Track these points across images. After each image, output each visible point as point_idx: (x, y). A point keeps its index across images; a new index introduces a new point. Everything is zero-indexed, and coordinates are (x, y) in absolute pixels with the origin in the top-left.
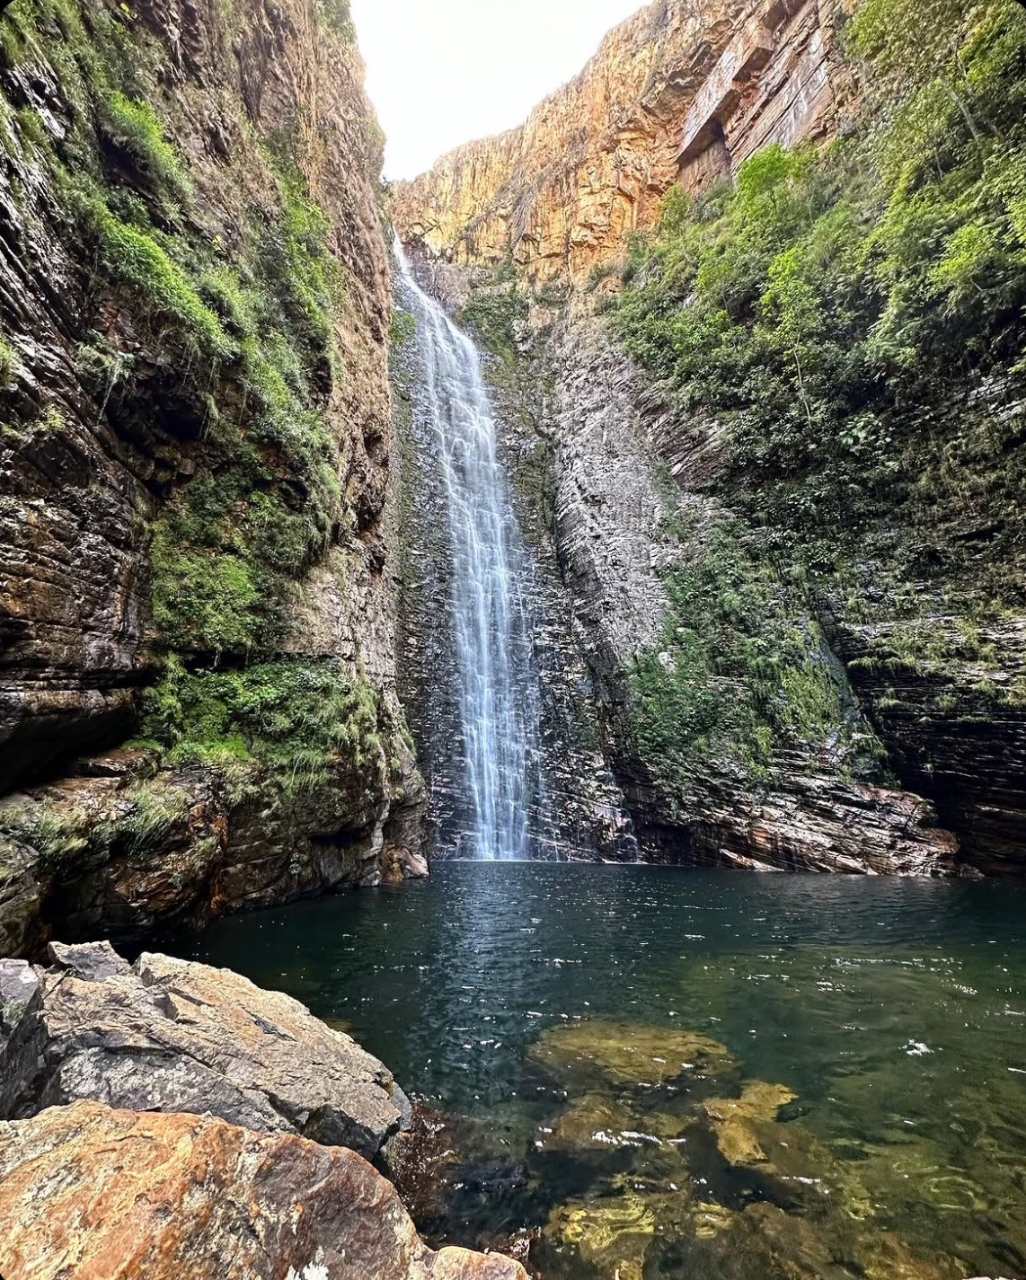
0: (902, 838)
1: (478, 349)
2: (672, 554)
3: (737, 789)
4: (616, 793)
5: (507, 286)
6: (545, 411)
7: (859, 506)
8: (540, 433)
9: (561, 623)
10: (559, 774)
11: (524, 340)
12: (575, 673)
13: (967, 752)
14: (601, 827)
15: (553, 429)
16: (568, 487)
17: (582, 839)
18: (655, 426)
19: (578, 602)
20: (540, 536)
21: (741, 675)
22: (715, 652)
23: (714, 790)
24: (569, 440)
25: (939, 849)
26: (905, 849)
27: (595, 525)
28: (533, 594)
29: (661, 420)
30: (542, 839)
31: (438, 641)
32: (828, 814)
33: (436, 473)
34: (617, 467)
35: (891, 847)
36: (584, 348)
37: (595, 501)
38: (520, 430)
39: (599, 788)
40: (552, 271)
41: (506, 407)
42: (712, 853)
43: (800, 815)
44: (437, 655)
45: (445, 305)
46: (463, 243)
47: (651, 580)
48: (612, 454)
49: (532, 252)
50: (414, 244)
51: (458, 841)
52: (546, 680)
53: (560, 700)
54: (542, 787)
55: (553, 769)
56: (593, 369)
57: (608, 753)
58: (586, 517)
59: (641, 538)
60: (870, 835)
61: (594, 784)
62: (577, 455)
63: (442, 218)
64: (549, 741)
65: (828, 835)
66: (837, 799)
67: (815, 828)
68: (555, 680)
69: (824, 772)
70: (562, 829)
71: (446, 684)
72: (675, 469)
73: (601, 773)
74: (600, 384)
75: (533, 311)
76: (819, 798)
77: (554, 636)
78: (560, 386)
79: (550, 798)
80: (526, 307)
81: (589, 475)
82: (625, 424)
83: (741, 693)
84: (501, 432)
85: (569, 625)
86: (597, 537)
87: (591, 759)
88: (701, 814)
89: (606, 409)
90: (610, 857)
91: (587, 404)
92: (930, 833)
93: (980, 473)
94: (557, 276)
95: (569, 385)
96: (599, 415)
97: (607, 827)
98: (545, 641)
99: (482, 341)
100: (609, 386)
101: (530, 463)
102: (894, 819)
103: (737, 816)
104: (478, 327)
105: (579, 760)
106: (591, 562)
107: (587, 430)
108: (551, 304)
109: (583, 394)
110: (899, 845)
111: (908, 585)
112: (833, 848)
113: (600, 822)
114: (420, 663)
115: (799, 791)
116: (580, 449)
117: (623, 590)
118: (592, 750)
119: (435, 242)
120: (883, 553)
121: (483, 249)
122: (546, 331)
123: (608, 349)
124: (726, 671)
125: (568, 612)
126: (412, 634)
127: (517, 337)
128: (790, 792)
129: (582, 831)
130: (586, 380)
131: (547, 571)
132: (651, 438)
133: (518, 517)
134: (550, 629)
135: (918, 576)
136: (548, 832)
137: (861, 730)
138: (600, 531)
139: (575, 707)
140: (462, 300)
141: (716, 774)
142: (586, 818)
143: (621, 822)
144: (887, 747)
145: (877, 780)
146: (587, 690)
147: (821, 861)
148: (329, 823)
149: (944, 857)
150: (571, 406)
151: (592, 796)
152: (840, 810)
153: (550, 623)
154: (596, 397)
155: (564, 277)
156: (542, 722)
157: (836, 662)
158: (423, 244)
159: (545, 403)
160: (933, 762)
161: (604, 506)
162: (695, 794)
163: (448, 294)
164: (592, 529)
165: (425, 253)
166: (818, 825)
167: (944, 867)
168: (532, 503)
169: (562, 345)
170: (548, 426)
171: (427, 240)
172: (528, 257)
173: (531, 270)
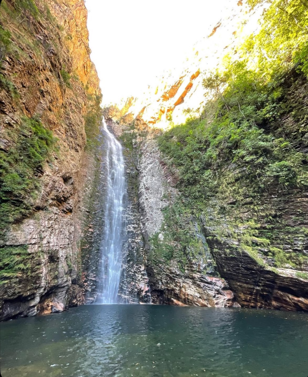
0: (218, 294)
1: (122, 146)
2: (165, 204)
3: (177, 277)
4: (147, 279)
5: (132, 131)
6: (139, 163)
7: (208, 194)
8: (137, 169)
9: (137, 224)
10: (130, 273)
11: (135, 144)
12: (138, 240)
13: (233, 266)
14: (140, 291)
15: (140, 168)
16: (142, 185)
17: (135, 295)
18: (164, 169)
19: (142, 218)
20: (134, 198)
21: (180, 241)
22: (174, 234)
23: (170, 278)
24: (143, 171)
25: (227, 297)
26: (218, 297)
27: (146, 196)
28: (129, 215)
29: (166, 167)
30: (123, 295)
31: (99, 230)
32: (199, 286)
33: (105, 180)
34: (154, 179)
35: (214, 297)
36: (149, 147)
37: (147, 189)
38: (131, 168)
39: (141, 277)
40: (144, 128)
41: (128, 162)
42: (169, 300)
43: (193, 286)
44: (98, 234)
45: (115, 135)
46: (122, 120)
47: (159, 212)
48: (153, 176)
49: (139, 123)
50: (109, 120)
51: (96, 297)
52: (130, 242)
53: (133, 248)
54: (125, 277)
55: (129, 271)
56: (151, 153)
57: (146, 266)
58: (144, 193)
59: (158, 200)
60: (209, 293)
61: (140, 276)
62: (144, 176)
63: (117, 114)
64: (129, 262)
65: (199, 293)
66: (202, 281)
67: (196, 291)
68: (133, 242)
69: (199, 272)
70: (129, 291)
71: (99, 243)
72: (169, 181)
73: (142, 272)
74: (152, 157)
75: (138, 137)
76: (197, 281)
77: (134, 228)
78: (143, 157)
79: (127, 281)
80: (136, 136)
81: (147, 181)
82: (157, 168)
83: (179, 247)
84: (126, 169)
85: (139, 224)
86: (147, 199)
87: (140, 267)
88: (167, 286)
89: (153, 164)
90: (142, 302)
91: (149, 162)
92: (225, 292)
93: (231, 187)
94: (145, 129)
95: (145, 157)
96: (151, 165)
97: (143, 291)
98: (132, 229)
99: (124, 145)
100: (154, 158)
101: (133, 177)
102: (216, 287)
103: (176, 287)
104: (123, 141)
105: (137, 268)
106: (144, 206)
107: (147, 169)
108: (143, 136)
109: (148, 159)
110: (217, 296)
111: (219, 216)
112: (200, 298)
113: (141, 289)
114: (91, 237)
115: (193, 278)
116: (145, 174)
117: (151, 214)
118: (141, 264)
119: (114, 119)
120: (213, 206)
121: (127, 121)
122: (141, 143)
123: (155, 148)
124: (176, 240)
125: (139, 221)
126: (90, 228)
127: (133, 144)
128: (191, 278)
129: (135, 292)
130: (149, 156)
131: (134, 208)
132: (163, 172)
133: (128, 192)
134: (133, 226)
135: (221, 214)
136: (125, 293)
137: (209, 259)
138: (147, 197)
139: (137, 251)
140: (120, 134)
141: (172, 273)
142: (136, 288)
143: (147, 289)
144: (217, 264)
145: (213, 274)
146: (142, 245)
147: (197, 302)
148: (12, 296)
149: (229, 300)
150: (145, 162)
151: (139, 280)
152: (202, 284)
153: (134, 224)
154: (151, 161)
155: (147, 129)
156: (127, 256)
157: (204, 237)
158: (112, 120)
159: (139, 161)
160: (226, 269)
161: (149, 190)
162: (166, 280)
163: (116, 132)
164: (146, 197)
165: (112, 122)
166: (197, 290)
167: (228, 303)
168: (133, 188)
169: (144, 146)
170: (139, 167)
171: (113, 119)
172: (138, 124)
173: (138, 127)
